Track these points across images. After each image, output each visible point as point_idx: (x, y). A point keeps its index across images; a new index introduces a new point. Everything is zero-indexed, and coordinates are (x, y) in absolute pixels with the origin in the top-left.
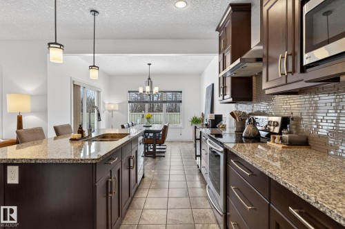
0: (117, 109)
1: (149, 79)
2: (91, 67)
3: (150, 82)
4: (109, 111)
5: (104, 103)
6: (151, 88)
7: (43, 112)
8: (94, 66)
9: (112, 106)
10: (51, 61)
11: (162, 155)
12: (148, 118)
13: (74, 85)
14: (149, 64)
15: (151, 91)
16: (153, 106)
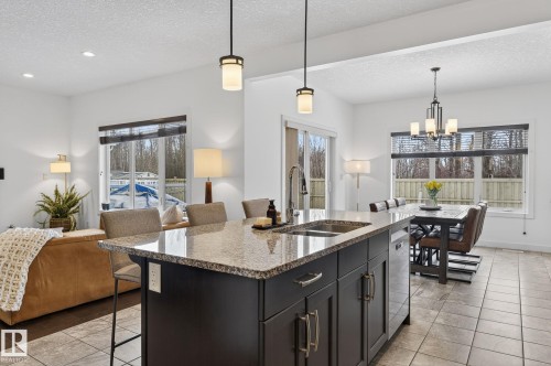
0: (368, 171)
1: (435, 102)
2: (300, 91)
3: (436, 109)
4: (353, 175)
5: (342, 161)
6: (440, 123)
7: (237, 176)
8: (305, 89)
9: (358, 166)
10: (225, 88)
11: (466, 277)
12: (434, 191)
13: (287, 128)
14: (436, 70)
15: (440, 131)
16: (458, 162)
